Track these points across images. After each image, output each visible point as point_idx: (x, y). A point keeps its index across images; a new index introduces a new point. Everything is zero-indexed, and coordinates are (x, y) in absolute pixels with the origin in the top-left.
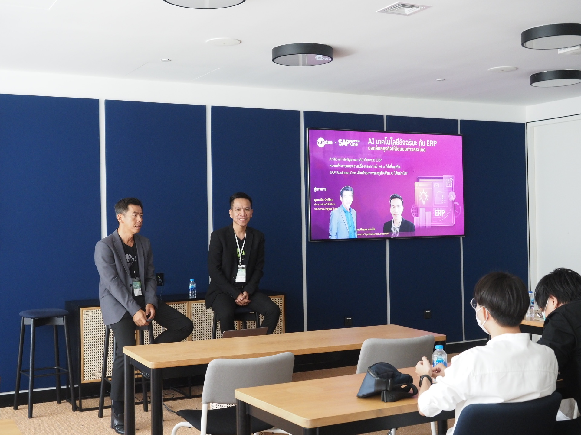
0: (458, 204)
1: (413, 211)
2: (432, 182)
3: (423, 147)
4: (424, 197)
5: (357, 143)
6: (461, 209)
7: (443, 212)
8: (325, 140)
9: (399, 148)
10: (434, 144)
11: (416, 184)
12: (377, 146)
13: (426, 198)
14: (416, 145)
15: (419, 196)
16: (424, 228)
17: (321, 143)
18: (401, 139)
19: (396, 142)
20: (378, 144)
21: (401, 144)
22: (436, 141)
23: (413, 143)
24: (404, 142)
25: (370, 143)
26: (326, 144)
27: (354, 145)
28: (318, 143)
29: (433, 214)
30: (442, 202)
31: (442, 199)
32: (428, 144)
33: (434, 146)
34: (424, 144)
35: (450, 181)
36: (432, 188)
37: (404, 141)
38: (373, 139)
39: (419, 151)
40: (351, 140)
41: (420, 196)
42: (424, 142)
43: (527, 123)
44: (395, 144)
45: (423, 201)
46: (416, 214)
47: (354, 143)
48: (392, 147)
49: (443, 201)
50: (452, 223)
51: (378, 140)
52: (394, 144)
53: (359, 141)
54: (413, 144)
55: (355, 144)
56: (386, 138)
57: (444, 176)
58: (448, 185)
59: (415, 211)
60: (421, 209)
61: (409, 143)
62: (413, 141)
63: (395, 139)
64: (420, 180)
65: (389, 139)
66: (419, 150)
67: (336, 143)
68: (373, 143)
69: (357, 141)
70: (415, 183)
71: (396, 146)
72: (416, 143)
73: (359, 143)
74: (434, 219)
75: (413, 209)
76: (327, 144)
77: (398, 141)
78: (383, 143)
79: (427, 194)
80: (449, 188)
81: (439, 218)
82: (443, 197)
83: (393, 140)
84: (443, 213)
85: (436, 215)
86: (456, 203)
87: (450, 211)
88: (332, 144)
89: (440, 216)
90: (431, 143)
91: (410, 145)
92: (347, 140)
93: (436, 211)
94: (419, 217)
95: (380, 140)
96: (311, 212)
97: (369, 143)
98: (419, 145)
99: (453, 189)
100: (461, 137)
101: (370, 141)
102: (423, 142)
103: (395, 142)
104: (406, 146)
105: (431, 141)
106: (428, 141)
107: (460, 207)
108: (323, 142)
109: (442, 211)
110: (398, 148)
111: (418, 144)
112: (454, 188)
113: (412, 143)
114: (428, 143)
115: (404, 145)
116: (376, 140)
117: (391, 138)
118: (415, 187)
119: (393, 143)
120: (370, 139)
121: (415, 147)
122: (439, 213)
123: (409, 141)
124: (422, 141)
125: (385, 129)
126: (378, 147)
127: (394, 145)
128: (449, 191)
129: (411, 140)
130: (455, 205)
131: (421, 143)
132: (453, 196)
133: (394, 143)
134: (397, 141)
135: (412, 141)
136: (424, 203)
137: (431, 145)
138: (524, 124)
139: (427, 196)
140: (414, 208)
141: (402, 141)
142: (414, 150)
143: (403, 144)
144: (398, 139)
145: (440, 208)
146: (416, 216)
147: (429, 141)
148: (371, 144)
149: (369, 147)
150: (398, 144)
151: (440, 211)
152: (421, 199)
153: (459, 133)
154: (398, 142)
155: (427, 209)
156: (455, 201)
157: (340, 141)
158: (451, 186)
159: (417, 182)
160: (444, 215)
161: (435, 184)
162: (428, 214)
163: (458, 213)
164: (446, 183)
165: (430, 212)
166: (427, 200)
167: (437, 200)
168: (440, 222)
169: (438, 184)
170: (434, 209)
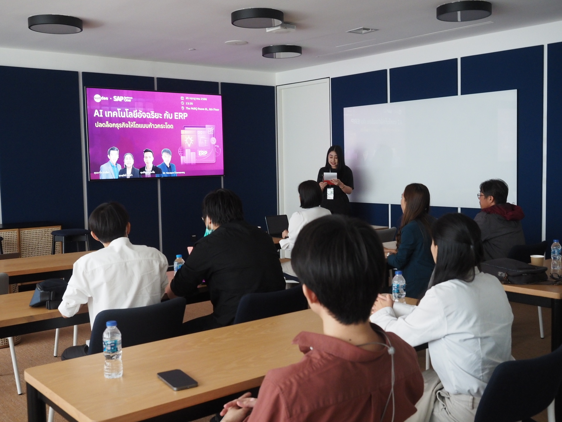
0: (218, 146)
2: (196, 130)
4: (189, 141)
8: (101, 96)
11: (182, 132)
13: (191, 142)
15: (185, 140)
27: (127, 101)
28: (94, 98)
29: (197, 154)
30: (205, 145)
31: (205, 143)
35: (211, 130)
36: (196, 134)
40: (125, 97)
43: (277, 86)
45: (188, 144)
47: (128, 99)
49: (205, 144)
50: (213, 161)
53: (132, 98)
57: (206, 126)
58: (210, 132)
59: (182, 152)
60: (186, 150)
64: (186, 128)
67: (111, 99)
69: (130, 98)
74: (197, 157)
75: (180, 150)
76: (103, 99)
79: (192, 139)
80: (210, 135)
81: (202, 157)
82: (206, 142)
87: (212, 152)
89: (203, 155)
92: (121, 97)
93: (199, 152)
94: (185, 156)
99: (214, 135)
100: (221, 96)
107: (220, 149)
108: (100, 98)
109: (205, 151)
112: (215, 135)
118: (181, 134)
125: (156, 89)
128: (211, 137)
130: (216, 147)
132: (214, 141)
136: (189, 145)
138: (274, 87)
139: (192, 141)
140: (181, 149)
145: (203, 149)
146: (183, 155)
151: (203, 152)
152: (187, 142)
153: (220, 93)
155: (192, 151)
156: (216, 144)
157: (114, 97)
158: (212, 133)
159: (183, 130)
160: (206, 154)
161: (198, 131)
162: (193, 154)
163: (218, 153)
164: (209, 131)
165: (195, 153)
166: (192, 143)
167: (201, 143)
168: (204, 160)
169: (201, 131)
170: (198, 150)
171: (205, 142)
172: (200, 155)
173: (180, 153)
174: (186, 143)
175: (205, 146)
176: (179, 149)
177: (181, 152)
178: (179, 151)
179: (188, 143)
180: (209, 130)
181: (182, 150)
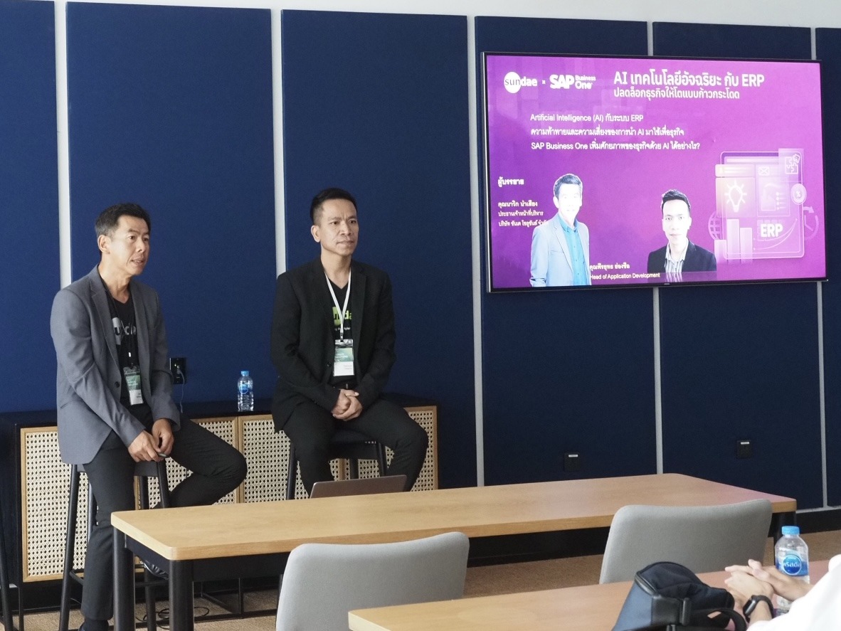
0: (811, 210)
1: (712, 226)
2: (755, 164)
3: (733, 89)
4: (736, 195)
5: (590, 82)
6: (819, 220)
7: (779, 228)
8: (522, 77)
9: (681, 92)
10: (759, 81)
11: (720, 169)
12: (632, 88)
13: (741, 199)
14: (719, 84)
15: (726, 194)
16: (738, 264)
17: (512, 83)
18: (685, 72)
19: (675, 79)
20: (636, 83)
21: (685, 82)
22: (762, 76)
23: (711, 80)
24: (692, 79)
25: (618, 82)
27: (583, 86)
28: (505, 83)
29: (756, 233)
30: (777, 206)
31: (776, 201)
32: (746, 83)
33: (759, 85)
34: (735, 82)
35: (793, 161)
36: (755, 177)
37: (691, 76)
38: (625, 73)
39: (725, 97)
40: (577, 77)
41: (728, 194)
42: (737, 78)
44: (673, 84)
45: (734, 206)
46: (718, 232)
47: (584, 82)
48: (665, 90)
49: (778, 204)
50: (798, 252)
51: (636, 76)
52: (670, 84)
53: (593, 79)
54: (712, 82)
55: (585, 84)
56: (652, 70)
57: (781, 151)
58: (790, 170)
59: (718, 226)
60: (729, 222)
61: (703, 81)
62: (711, 77)
63: (671, 72)
64: (728, 159)
65: (658, 72)
66: (726, 95)
67: (544, 82)
68: (625, 83)
69: (589, 78)
70: (717, 166)
71: (675, 88)
72: (719, 79)
73: (593, 82)
74: (758, 242)
75: (712, 223)
76: (524, 85)
77: (680, 76)
78: (646, 82)
79: (744, 190)
80: (791, 177)
81: (770, 242)
82: (779, 196)
83: (667, 74)
84: (778, 231)
85: (763, 235)
86: (807, 208)
87: (794, 225)
88: (536, 85)
89: (771, 237)
90: (751, 81)
91: (706, 85)
92: (568, 77)
93: (763, 226)
95: (639, 75)
96: (492, 231)
97: (615, 83)
98: (726, 85)
99: (800, 179)
100: (818, 65)
101: (618, 77)
102: (733, 77)
103: (672, 80)
104: (696, 88)
105: (751, 76)
106: (744, 76)
107: (816, 217)
108: (518, 82)
109: (778, 225)
110: (679, 92)
111: (723, 81)
112: (802, 178)
113: (709, 79)
114: (744, 80)
115: (692, 84)
116: (632, 76)
117: (664, 71)
118: (717, 175)
119: (669, 80)
120: (618, 74)
121: (717, 88)
122: (770, 232)
123: (702, 76)
125: (651, 53)
126: (635, 89)
127: (669, 86)
128: (792, 184)
129: (707, 74)
130: (806, 212)
131: (730, 79)
132: (801, 194)
133: (671, 82)
134: (676, 76)
135: (709, 76)
136: (736, 208)
139: (743, 194)
140: (714, 220)
141: (688, 76)
142: (714, 94)
143: (689, 82)
144: (679, 72)
145: (771, 219)
146: (720, 237)
147: (746, 75)
148: (621, 83)
149: (615, 91)
150: (679, 84)
151: (772, 225)
152: (730, 200)
153: (814, 57)
154: (678, 78)
155: (744, 223)
156: (806, 204)
157: (553, 78)
158: (796, 171)
159: (721, 165)
160: (780, 234)
161: (760, 168)
162: (747, 233)
163: (812, 230)
164: (786, 166)
165: (751, 229)
166: (744, 202)
167: (766, 202)
169: (767, 167)
170: (758, 221)
171: (778, 199)
172: (765, 236)
173: (712, 229)
174: (728, 202)
175: (778, 208)
176: (711, 219)
177: (714, 226)
178: (710, 226)
179: (733, 203)
180: (788, 163)
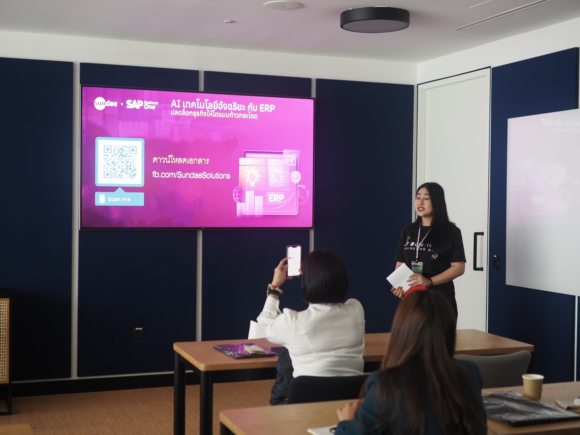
0: (304, 187)
1: (235, 194)
2: (267, 158)
3: (253, 113)
4: (252, 177)
5: (155, 105)
6: (309, 194)
7: (281, 197)
8: (106, 101)
9: (217, 113)
10: (271, 109)
11: (242, 161)
12: (184, 110)
13: (256, 179)
14: (244, 109)
15: (246, 176)
16: (252, 218)
17: (100, 104)
18: (221, 102)
19: (213, 105)
20: (187, 107)
21: (221, 107)
22: (274, 106)
23: (239, 107)
24: (225, 106)
25: (174, 106)
26: (107, 105)
27: (149, 107)
28: (95, 104)
29: (265, 199)
30: (280, 184)
31: (280, 181)
32: (262, 109)
33: (271, 111)
34: (255, 109)
35: (293, 158)
36: (266, 166)
37: (225, 104)
38: (179, 101)
39: (247, 117)
40: (145, 102)
42: (257, 106)
43: (419, 84)
44: (212, 108)
46: (239, 198)
47: (150, 105)
48: (207, 112)
50: (294, 211)
51: (187, 103)
52: (210, 108)
53: (157, 103)
56: (198, 100)
57: (285, 151)
58: (290, 163)
60: (247, 193)
61: (233, 108)
62: (239, 105)
63: (211, 101)
64: (248, 155)
65: (202, 101)
67: (122, 104)
68: (179, 106)
69: (154, 103)
70: (240, 159)
71: (213, 111)
72: (244, 106)
73: (157, 105)
74: (266, 205)
77: (217, 104)
78: (194, 107)
79: (258, 174)
80: (291, 167)
81: (275, 205)
82: (283, 178)
83: (208, 102)
84: (280, 199)
85: (270, 201)
86: (301, 186)
87: (292, 196)
88: (116, 106)
89: (276, 202)
90: (266, 108)
91: (235, 110)
92: (139, 101)
93: (270, 195)
95: (189, 103)
96: (82, 193)
97: (172, 106)
98: (249, 110)
99: (297, 168)
101: (174, 103)
102: (254, 106)
104: (228, 111)
105: (266, 105)
106: (261, 105)
107: (307, 191)
109: (280, 195)
111: (246, 108)
112: (299, 167)
113: (237, 106)
115: (225, 109)
116: (184, 102)
117: (206, 100)
118: (240, 164)
119: (209, 106)
120: (174, 101)
121: (242, 112)
122: (276, 199)
123: (233, 105)
124: (252, 105)
125: (202, 89)
126: (186, 111)
127: (210, 110)
128: (291, 171)
129: (236, 103)
130: (300, 188)
132: (297, 177)
136: (252, 184)
137: (267, 110)
138: (413, 86)
139: (257, 176)
140: (237, 191)
142: (240, 116)
144: (217, 102)
145: (276, 191)
146: (240, 201)
147: (263, 105)
148: (176, 107)
149: (171, 111)
150: (216, 109)
151: (277, 195)
155: (257, 193)
156: (300, 183)
157: (128, 102)
158: (294, 163)
159: (243, 158)
160: (282, 200)
161: (270, 161)
162: (259, 200)
163: (304, 199)
164: (288, 160)
165: (262, 197)
166: (258, 181)
168: (277, 210)
169: (275, 160)
170: (268, 192)
171: (281, 179)
172: (272, 201)
174: (247, 180)
175: (281, 185)
177: (237, 194)
179: (251, 181)
181: (239, 193)
